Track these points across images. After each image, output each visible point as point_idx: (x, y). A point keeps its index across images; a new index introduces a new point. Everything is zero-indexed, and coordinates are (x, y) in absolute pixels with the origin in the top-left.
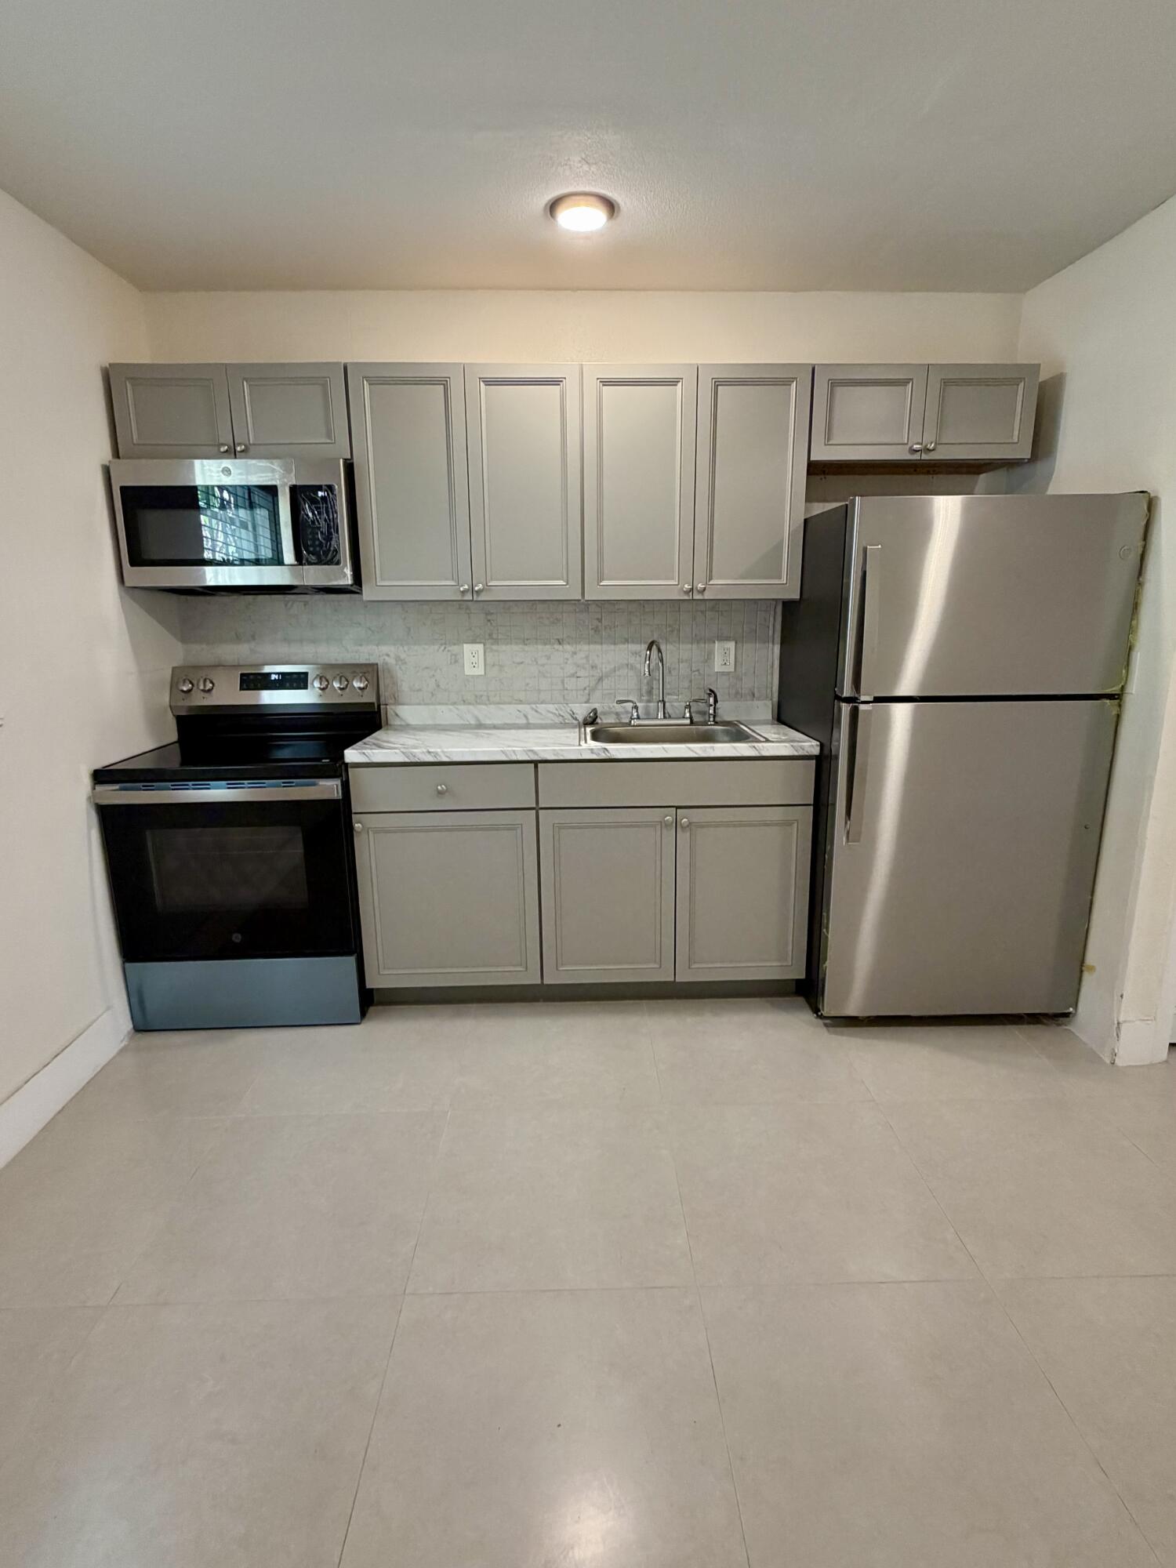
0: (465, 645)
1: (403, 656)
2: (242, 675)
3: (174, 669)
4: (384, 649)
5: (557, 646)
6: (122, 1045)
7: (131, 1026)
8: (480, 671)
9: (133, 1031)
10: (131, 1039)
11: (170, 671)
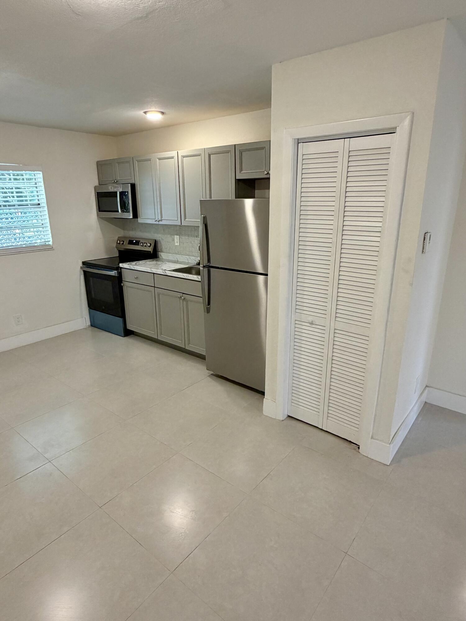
0: (175, 236)
1: (163, 238)
2: (129, 240)
3: (118, 237)
4: (160, 235)
5: (196, 238)
6: (85, 327)
7: (90, 324)
8: (178, 244)
9: (90, 325)
10: (89, 327)
11: (117, 237)
